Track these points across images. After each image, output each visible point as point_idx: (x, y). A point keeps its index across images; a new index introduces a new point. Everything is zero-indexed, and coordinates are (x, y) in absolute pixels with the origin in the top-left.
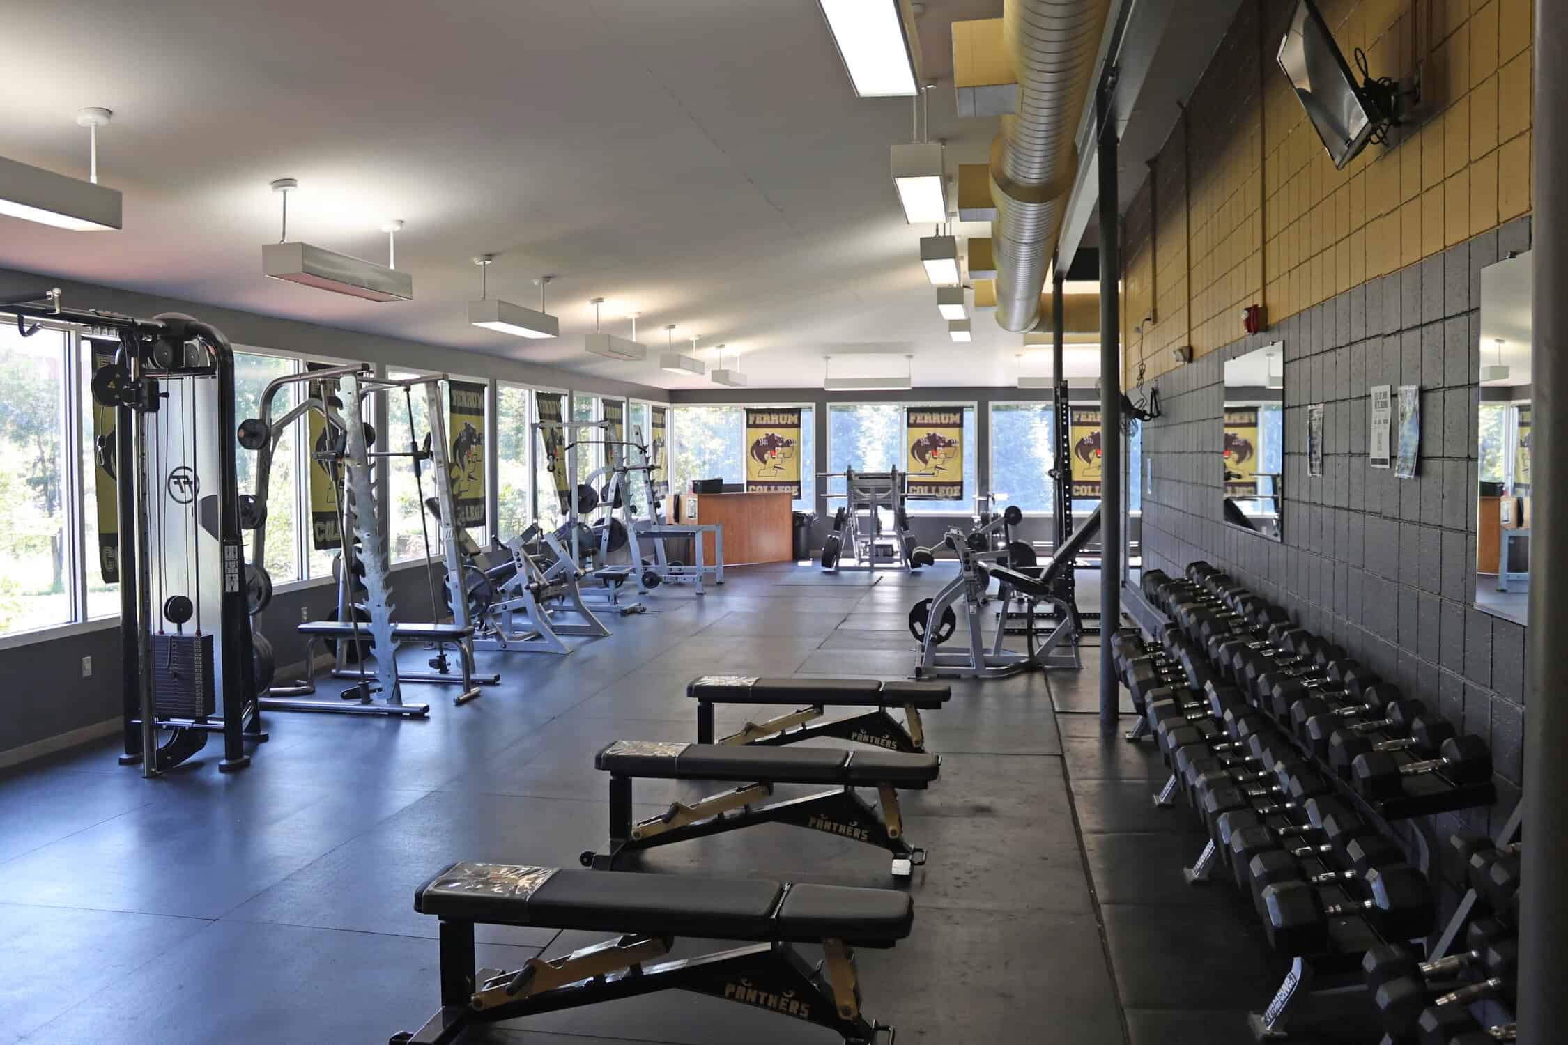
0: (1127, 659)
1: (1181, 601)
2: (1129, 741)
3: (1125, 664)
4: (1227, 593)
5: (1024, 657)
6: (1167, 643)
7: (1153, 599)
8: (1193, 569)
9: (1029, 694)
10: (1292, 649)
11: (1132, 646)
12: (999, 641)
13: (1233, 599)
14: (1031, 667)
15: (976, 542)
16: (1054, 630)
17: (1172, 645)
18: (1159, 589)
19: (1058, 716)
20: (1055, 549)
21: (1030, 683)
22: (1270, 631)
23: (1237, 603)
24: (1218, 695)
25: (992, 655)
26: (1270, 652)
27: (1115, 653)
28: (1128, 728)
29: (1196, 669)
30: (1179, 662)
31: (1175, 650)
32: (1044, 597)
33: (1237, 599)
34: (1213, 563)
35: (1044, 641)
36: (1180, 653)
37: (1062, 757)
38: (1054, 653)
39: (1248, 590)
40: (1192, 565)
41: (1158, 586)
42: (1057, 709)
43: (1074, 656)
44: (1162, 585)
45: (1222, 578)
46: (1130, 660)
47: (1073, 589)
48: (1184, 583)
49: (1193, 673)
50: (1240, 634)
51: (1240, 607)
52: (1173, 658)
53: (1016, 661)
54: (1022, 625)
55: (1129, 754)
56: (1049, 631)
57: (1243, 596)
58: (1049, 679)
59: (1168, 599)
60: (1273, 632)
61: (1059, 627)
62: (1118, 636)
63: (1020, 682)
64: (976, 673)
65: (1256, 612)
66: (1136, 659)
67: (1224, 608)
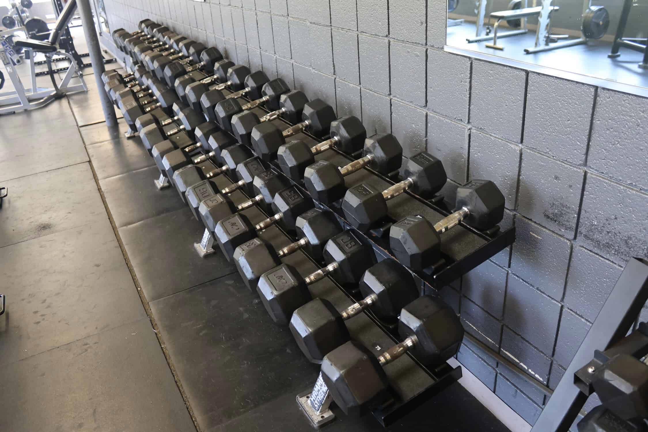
0: (115, 92)
1: (143, 51)
2: (129, 138)
3: (115, 96)
4: (172, 41)
5: (53, 91)
6: (137, 75)
7: (123, 49)
8: (143, 25)
9: (62, 115)
10: (237, 81)
11: (117, 82)
12: (34, 83)
13: (178, 45)
14: (59, 96)
15: (8, 22)
16: (68, 68)
17: (141, 76)
18: (125, 43)
19: (81, 129)
20: (57, 18)
21: (61, 106)
22: (215, 68)
23: (182, 47)
24: (185, 115)
25: (33, 93)
26: (222, 86)
27: (107, 88)
28: (125, 130)
29: (163, 94)
30: (148, 88)
31: (144, 79)
32: (55, 53)
33: (181, 44)
34: (154, 19)
35: (63, 76)
36: (147, 82)
37: (90, 162)
38: (71, 84)
39: (185, 36)
40: (142, 22)
41: (124, 40)
42: (80, 124)
43: (82, 84)
44: (127, 40)
45: (165, 30)
46: (118, 93)
47: (72, 42)
48: (139, 35)
49: (161, 97)
50: (192, 71)
51: (184, 50)
52: (143, 85)
53: (48, 95)
54: (45, 69)
55: (130, 147)
56: (65, 69)
57: (185, 42)
58: (71, 102)
59: (134, 49)
60: (218, 69)
61: (71, 66)
62: (106, 75)
63: (55, 106)
64: (26, 108)
65: (198, 53)
66: (121, 92)
67: (172, 51)
